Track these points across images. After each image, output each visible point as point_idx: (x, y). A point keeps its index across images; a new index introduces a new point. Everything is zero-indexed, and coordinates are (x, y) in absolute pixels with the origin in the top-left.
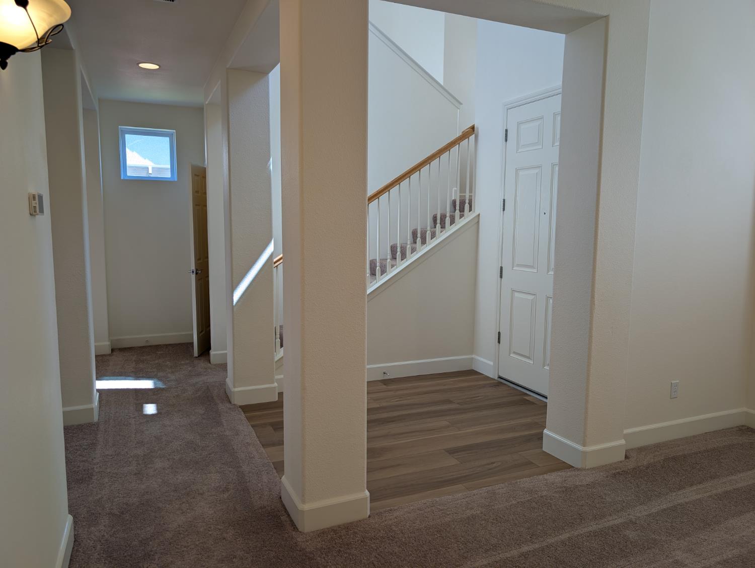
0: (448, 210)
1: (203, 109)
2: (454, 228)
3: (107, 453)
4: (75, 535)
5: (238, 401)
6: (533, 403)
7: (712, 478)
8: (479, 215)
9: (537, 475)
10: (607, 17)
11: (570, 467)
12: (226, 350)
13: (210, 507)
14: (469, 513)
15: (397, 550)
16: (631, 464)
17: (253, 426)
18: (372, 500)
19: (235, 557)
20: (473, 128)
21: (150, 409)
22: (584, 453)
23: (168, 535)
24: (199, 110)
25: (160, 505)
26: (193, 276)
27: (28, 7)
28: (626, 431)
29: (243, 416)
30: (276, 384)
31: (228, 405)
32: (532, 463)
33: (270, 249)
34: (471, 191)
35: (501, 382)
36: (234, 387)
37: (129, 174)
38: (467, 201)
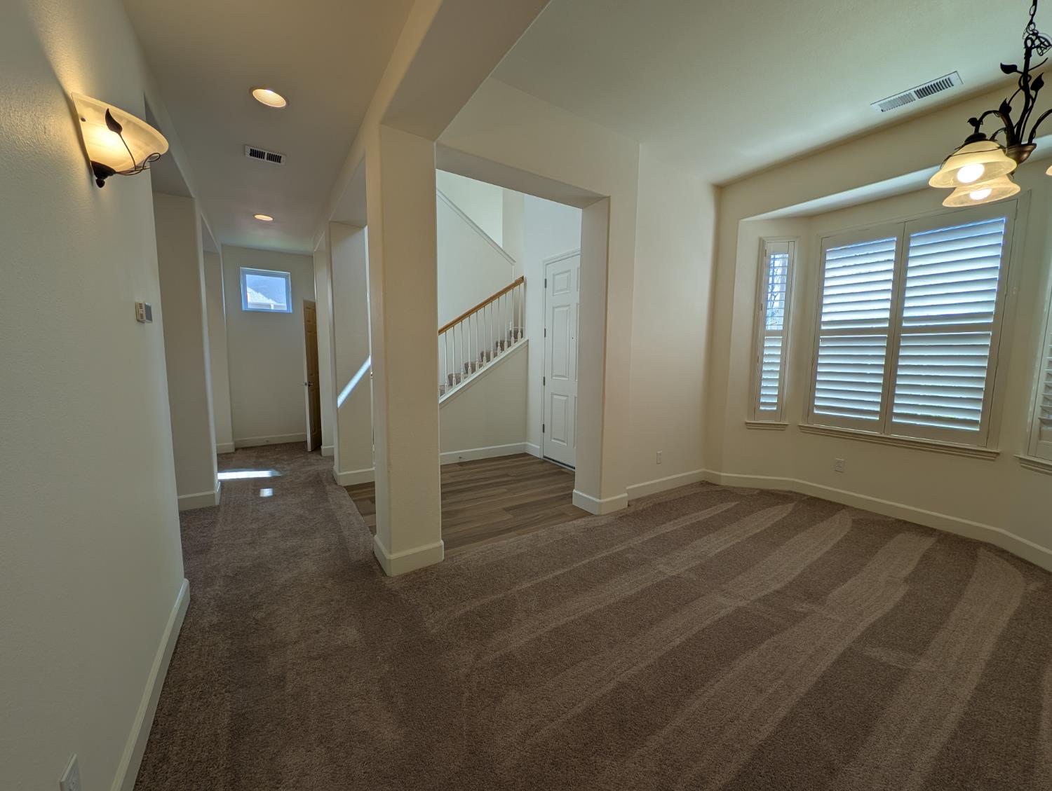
0: (506, 336)
1: (312, 257)
2: (511, 349)
3: (225, 528)
4: (191, 596)
5: (343, 482)
6: (567, 474)
7: (683, 515)
8: (528, 340)
9: (569, 521)
10: (609, 197)
11: (591, 514)
12: (332, 445)
13: (314, 564)
14: (519, 551)
15: (463, 583)
16: (632, 510)
17: (354, 501)
18: (446, 549)
19: (333, 600)
20: (523, 278)
21: (267, 492)
22: (600, 504)
23: (276, 589)
24: (308, 258)
25: (270, 566)
26: (306, 388)
27: (122, 133)
28: (628, 488)
29: (346, 494)
30: (374, 468)
31: (334, 486)
32: (564, 514)
33: (368, 363)
34: (522, 325)
35: (546, 460)
36: (340, 471)
37: (249, 307)
38: (520, 330)
